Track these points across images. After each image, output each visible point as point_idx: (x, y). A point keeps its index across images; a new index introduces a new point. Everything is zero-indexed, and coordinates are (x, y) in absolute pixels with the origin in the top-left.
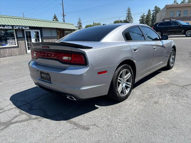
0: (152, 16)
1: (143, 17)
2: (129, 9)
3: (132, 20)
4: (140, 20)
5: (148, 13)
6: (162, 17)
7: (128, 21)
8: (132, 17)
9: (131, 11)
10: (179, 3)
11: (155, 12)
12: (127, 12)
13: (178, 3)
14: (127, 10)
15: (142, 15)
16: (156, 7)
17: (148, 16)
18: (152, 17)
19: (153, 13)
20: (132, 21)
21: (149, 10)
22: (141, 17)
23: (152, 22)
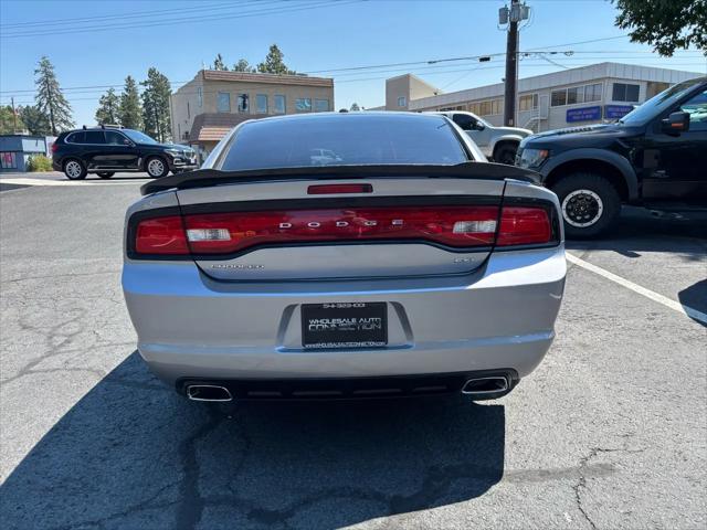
0: (141, 101)
1: (110, 104)
2: (45, 65)
3: (65, 108)
4: (98, 114)
5: (127, 90)
6: (191, 109)
7: (48, 112)
8: (65, 98)
9: (54, 71)
10: (230, 70)
11: (151, 90)
12: (39, 76)
13: (226, 69)
14: (38, 67)
15: (106, 95)
16: (152, 72)
17: (129, 101)
18: (145, 105)
19: (145, 93)
20: (65, 113)
21: (129, 78)
22: (101, 102)
23: (145, 122)
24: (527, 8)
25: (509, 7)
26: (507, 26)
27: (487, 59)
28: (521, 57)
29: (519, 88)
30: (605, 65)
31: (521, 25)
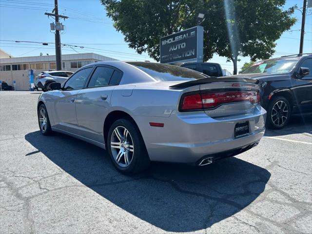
24: (63, 26)
25: (55, 23)
26: (55, 31)
27: (47, 44)
28: (62, 46)
29: (63, 59)
30: (92, 54)
31: (61, 32)
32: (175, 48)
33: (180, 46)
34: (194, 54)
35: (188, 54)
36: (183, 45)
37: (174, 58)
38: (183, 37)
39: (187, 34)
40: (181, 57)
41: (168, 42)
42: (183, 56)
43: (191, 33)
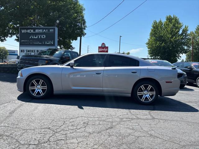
32: (36, 37)
33: (41, 37)
34: (52, 43)
35: (48, 42)
36: (43, 36)
37: (34, 43)
38: (43, 31)
39: (47, 30)
40: (41, 43)
41: (28, 31)
42: (43, 43)
43: (50, 30)
